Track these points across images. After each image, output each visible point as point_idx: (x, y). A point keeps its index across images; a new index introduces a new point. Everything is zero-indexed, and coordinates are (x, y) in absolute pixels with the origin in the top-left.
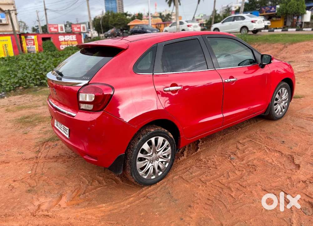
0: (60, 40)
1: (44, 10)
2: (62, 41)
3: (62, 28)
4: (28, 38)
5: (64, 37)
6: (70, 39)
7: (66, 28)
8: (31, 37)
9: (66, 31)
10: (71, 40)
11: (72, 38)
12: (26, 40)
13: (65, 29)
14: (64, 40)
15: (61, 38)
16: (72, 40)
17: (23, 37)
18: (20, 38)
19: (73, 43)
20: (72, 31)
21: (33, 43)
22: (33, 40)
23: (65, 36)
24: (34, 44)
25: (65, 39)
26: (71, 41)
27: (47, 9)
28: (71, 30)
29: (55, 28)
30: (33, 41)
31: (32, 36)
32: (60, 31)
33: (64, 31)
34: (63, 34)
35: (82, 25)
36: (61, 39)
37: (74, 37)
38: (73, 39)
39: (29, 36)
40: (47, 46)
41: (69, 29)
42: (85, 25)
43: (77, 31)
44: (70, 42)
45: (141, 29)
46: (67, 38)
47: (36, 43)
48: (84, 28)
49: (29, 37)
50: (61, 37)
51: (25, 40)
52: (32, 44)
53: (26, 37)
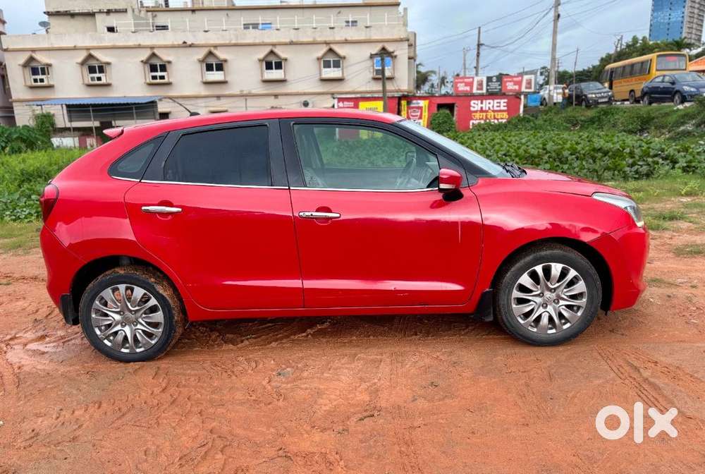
0: (472, 109)
1: (476, 47)
2: (476, 112)
3: (480, 84)
4: (412, 105)
5: (482, 103)
6: (493, 107)
7: (490, 83)
8: (419, 103)
9: (487, 90)
10: (496, 108)
11: (498, 105)
12: (409, 108)
13: (488, 85)
14: (479, 109)
15: (475, 105)
16: (498, 109)
17: (404, 103)
18: (399, 104)
19: (499, 115)
20: (500, 90)
21: (419, 114)
22: (421, 108)
23: (484, 101)
24: (420, 118)
25: (482, 108)
26: (494, 111)
27: (482, 45)
28: (500, 87)
29: (467, 84)
30: (420, 111)
31: (419, 101)
32: (475, 91)
33: (484, 91)
34: (481, 97)
35: (526, 77)
36: (474, 107)
37: (502, 104)
38: (500, 106)
39: (414, 101)
40: (437, 122)
41: (495, 86)
42: (532, 77)
43: (511, 90)
44: (492, 114)
45: (668, 85)
46: (488, 104)
47: (426, 114)
48: (529, 83)
49: (415, 103)
50: (474, 103)
51: (406, 109)
52: (417, 116)
53: (409, 103)
